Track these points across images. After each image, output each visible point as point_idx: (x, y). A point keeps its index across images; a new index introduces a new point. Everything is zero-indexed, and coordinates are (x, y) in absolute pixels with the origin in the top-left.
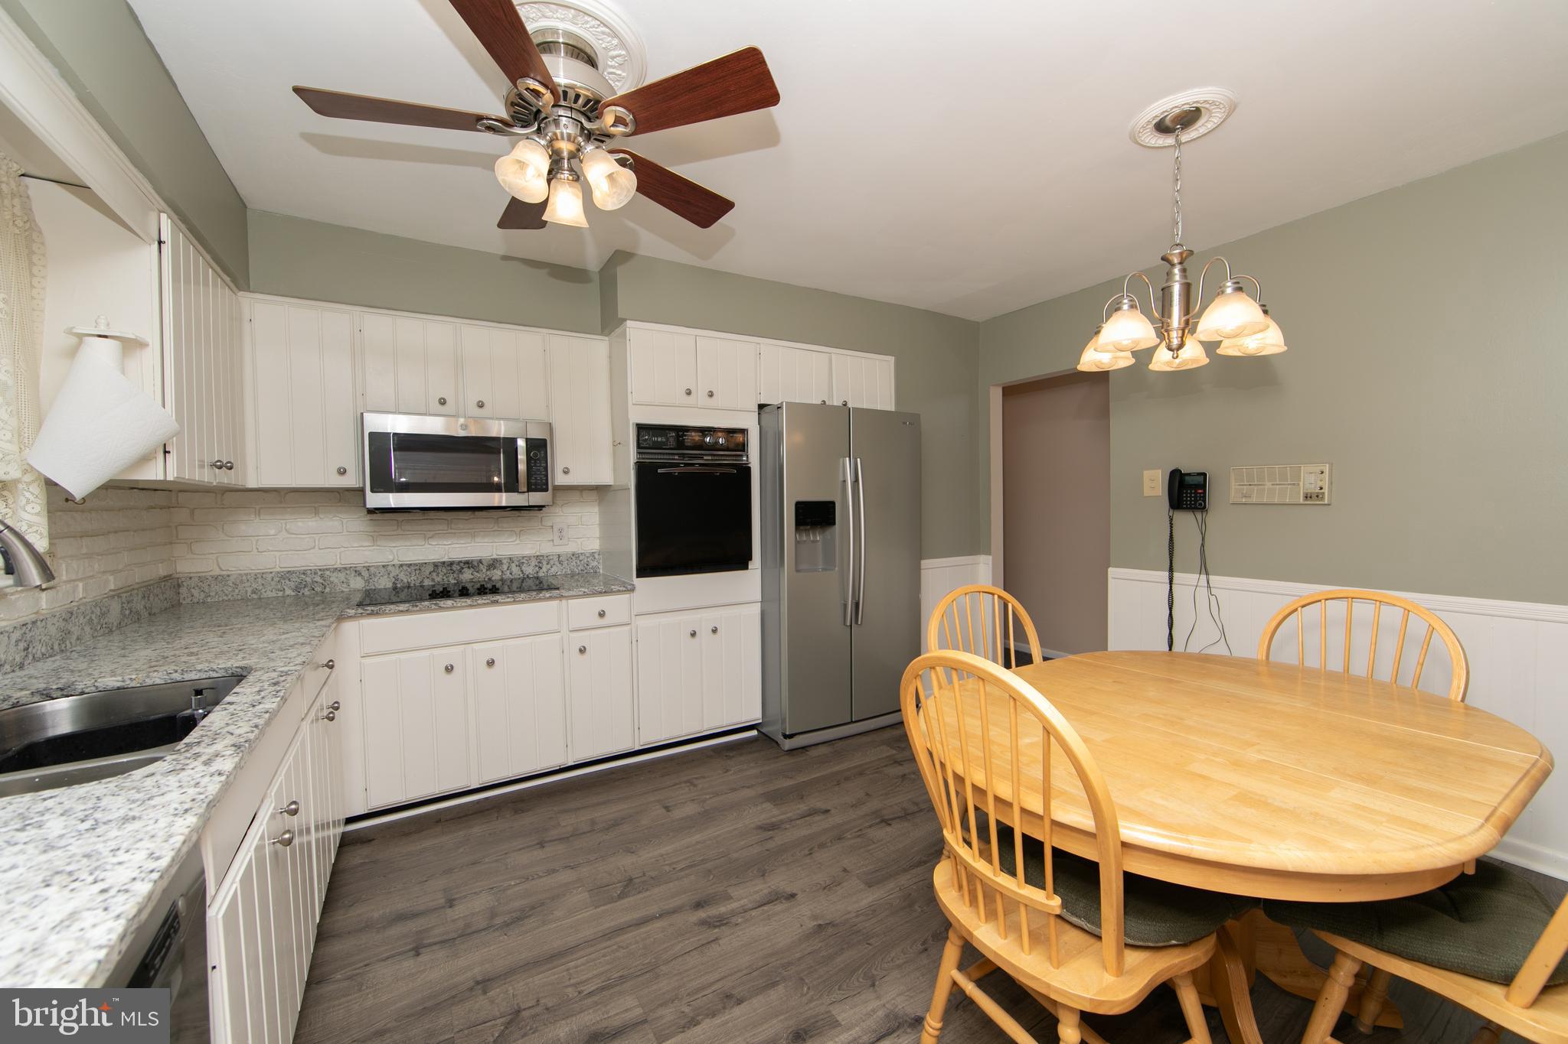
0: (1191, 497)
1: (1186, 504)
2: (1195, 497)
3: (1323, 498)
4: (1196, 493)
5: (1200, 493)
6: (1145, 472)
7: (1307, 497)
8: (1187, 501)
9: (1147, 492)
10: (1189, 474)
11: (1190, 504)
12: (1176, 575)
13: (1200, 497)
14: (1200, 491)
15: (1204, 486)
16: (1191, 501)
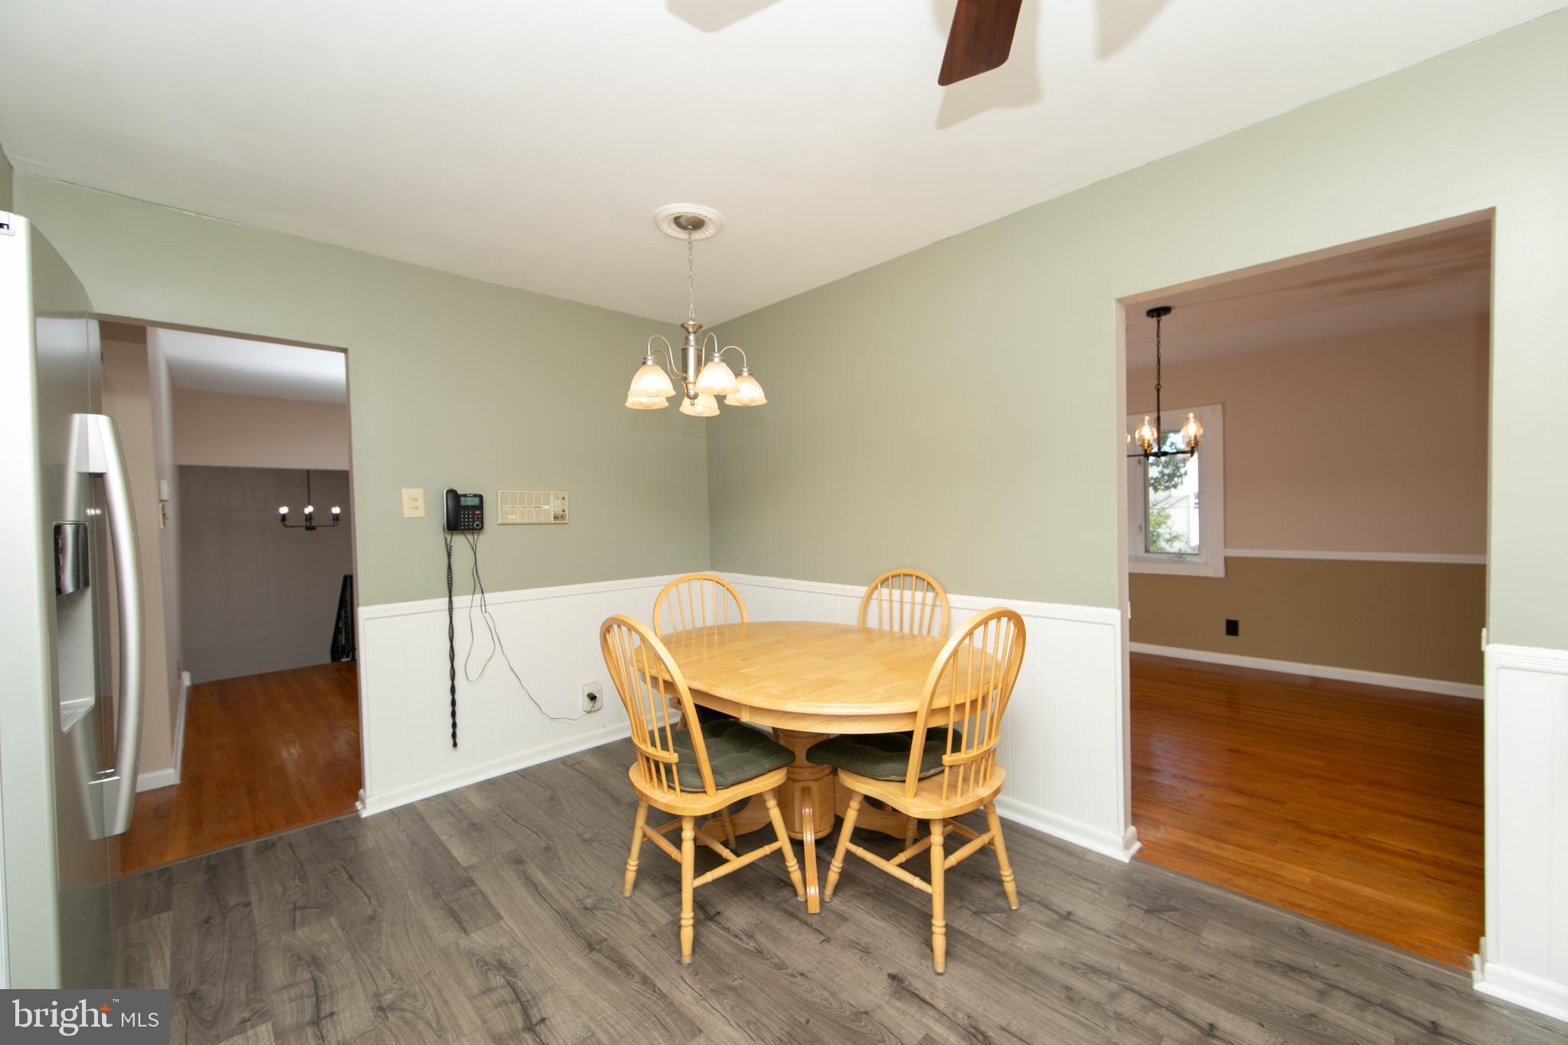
0: (468, 518)
1: (464, 525)
2: (473, 518)
3: (565, 519)
4: (474, 514)
5: (478, 514)
6: (404, 491)
7: (555, 518)
8: (464, 522)
9: (408, 513)
10: (465, 496)
11: (469, 525)
12: (454, 599)
13: (478, 518)
14: (478, 512)
15: (480, 507)
16: (468, 522)
